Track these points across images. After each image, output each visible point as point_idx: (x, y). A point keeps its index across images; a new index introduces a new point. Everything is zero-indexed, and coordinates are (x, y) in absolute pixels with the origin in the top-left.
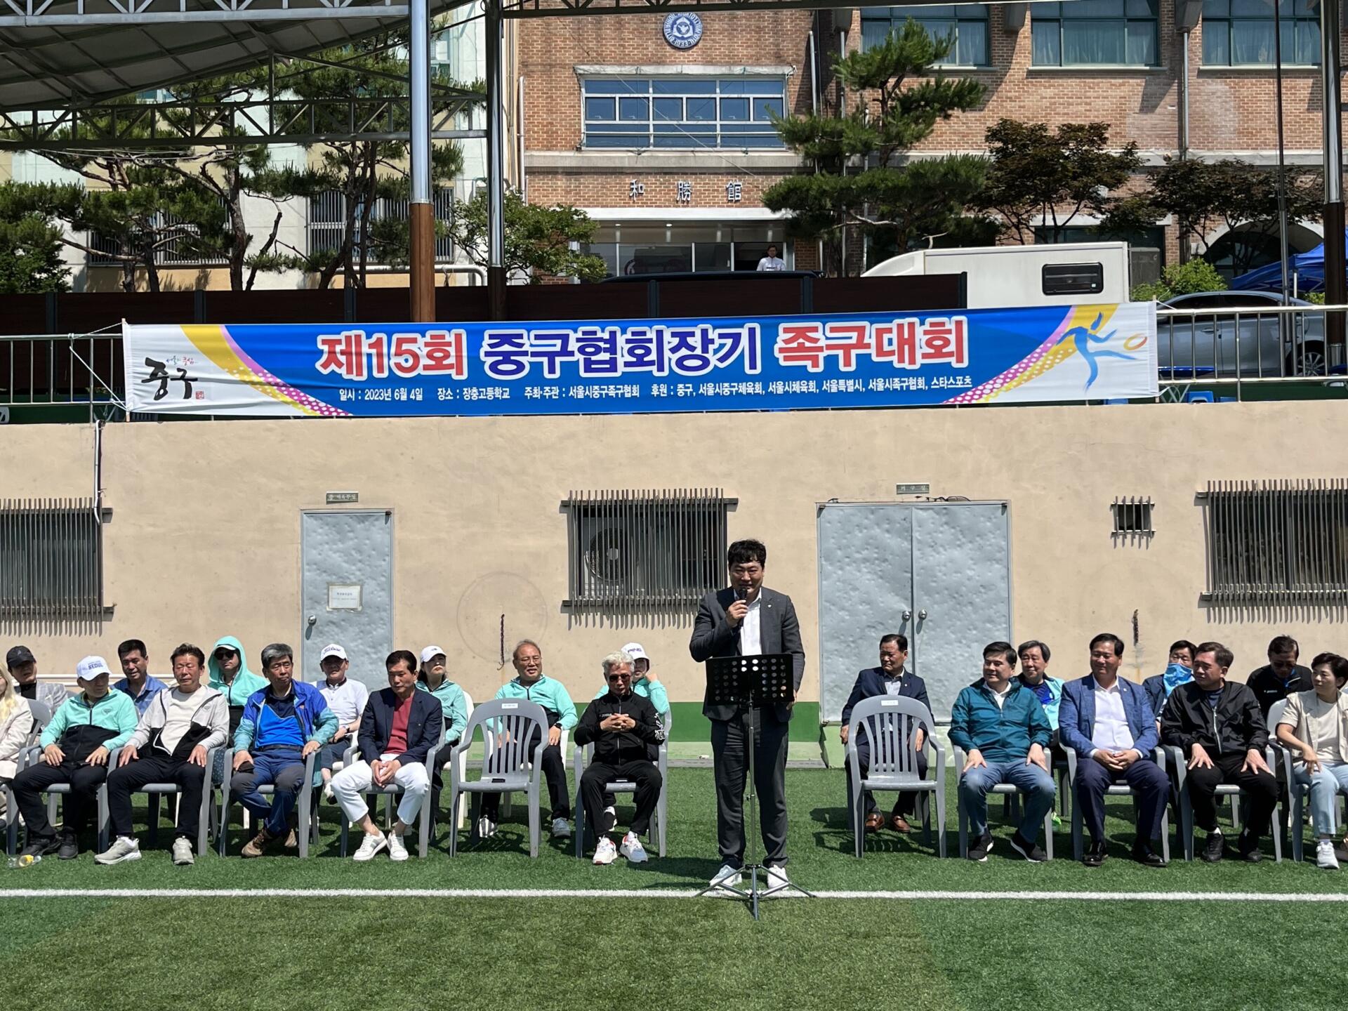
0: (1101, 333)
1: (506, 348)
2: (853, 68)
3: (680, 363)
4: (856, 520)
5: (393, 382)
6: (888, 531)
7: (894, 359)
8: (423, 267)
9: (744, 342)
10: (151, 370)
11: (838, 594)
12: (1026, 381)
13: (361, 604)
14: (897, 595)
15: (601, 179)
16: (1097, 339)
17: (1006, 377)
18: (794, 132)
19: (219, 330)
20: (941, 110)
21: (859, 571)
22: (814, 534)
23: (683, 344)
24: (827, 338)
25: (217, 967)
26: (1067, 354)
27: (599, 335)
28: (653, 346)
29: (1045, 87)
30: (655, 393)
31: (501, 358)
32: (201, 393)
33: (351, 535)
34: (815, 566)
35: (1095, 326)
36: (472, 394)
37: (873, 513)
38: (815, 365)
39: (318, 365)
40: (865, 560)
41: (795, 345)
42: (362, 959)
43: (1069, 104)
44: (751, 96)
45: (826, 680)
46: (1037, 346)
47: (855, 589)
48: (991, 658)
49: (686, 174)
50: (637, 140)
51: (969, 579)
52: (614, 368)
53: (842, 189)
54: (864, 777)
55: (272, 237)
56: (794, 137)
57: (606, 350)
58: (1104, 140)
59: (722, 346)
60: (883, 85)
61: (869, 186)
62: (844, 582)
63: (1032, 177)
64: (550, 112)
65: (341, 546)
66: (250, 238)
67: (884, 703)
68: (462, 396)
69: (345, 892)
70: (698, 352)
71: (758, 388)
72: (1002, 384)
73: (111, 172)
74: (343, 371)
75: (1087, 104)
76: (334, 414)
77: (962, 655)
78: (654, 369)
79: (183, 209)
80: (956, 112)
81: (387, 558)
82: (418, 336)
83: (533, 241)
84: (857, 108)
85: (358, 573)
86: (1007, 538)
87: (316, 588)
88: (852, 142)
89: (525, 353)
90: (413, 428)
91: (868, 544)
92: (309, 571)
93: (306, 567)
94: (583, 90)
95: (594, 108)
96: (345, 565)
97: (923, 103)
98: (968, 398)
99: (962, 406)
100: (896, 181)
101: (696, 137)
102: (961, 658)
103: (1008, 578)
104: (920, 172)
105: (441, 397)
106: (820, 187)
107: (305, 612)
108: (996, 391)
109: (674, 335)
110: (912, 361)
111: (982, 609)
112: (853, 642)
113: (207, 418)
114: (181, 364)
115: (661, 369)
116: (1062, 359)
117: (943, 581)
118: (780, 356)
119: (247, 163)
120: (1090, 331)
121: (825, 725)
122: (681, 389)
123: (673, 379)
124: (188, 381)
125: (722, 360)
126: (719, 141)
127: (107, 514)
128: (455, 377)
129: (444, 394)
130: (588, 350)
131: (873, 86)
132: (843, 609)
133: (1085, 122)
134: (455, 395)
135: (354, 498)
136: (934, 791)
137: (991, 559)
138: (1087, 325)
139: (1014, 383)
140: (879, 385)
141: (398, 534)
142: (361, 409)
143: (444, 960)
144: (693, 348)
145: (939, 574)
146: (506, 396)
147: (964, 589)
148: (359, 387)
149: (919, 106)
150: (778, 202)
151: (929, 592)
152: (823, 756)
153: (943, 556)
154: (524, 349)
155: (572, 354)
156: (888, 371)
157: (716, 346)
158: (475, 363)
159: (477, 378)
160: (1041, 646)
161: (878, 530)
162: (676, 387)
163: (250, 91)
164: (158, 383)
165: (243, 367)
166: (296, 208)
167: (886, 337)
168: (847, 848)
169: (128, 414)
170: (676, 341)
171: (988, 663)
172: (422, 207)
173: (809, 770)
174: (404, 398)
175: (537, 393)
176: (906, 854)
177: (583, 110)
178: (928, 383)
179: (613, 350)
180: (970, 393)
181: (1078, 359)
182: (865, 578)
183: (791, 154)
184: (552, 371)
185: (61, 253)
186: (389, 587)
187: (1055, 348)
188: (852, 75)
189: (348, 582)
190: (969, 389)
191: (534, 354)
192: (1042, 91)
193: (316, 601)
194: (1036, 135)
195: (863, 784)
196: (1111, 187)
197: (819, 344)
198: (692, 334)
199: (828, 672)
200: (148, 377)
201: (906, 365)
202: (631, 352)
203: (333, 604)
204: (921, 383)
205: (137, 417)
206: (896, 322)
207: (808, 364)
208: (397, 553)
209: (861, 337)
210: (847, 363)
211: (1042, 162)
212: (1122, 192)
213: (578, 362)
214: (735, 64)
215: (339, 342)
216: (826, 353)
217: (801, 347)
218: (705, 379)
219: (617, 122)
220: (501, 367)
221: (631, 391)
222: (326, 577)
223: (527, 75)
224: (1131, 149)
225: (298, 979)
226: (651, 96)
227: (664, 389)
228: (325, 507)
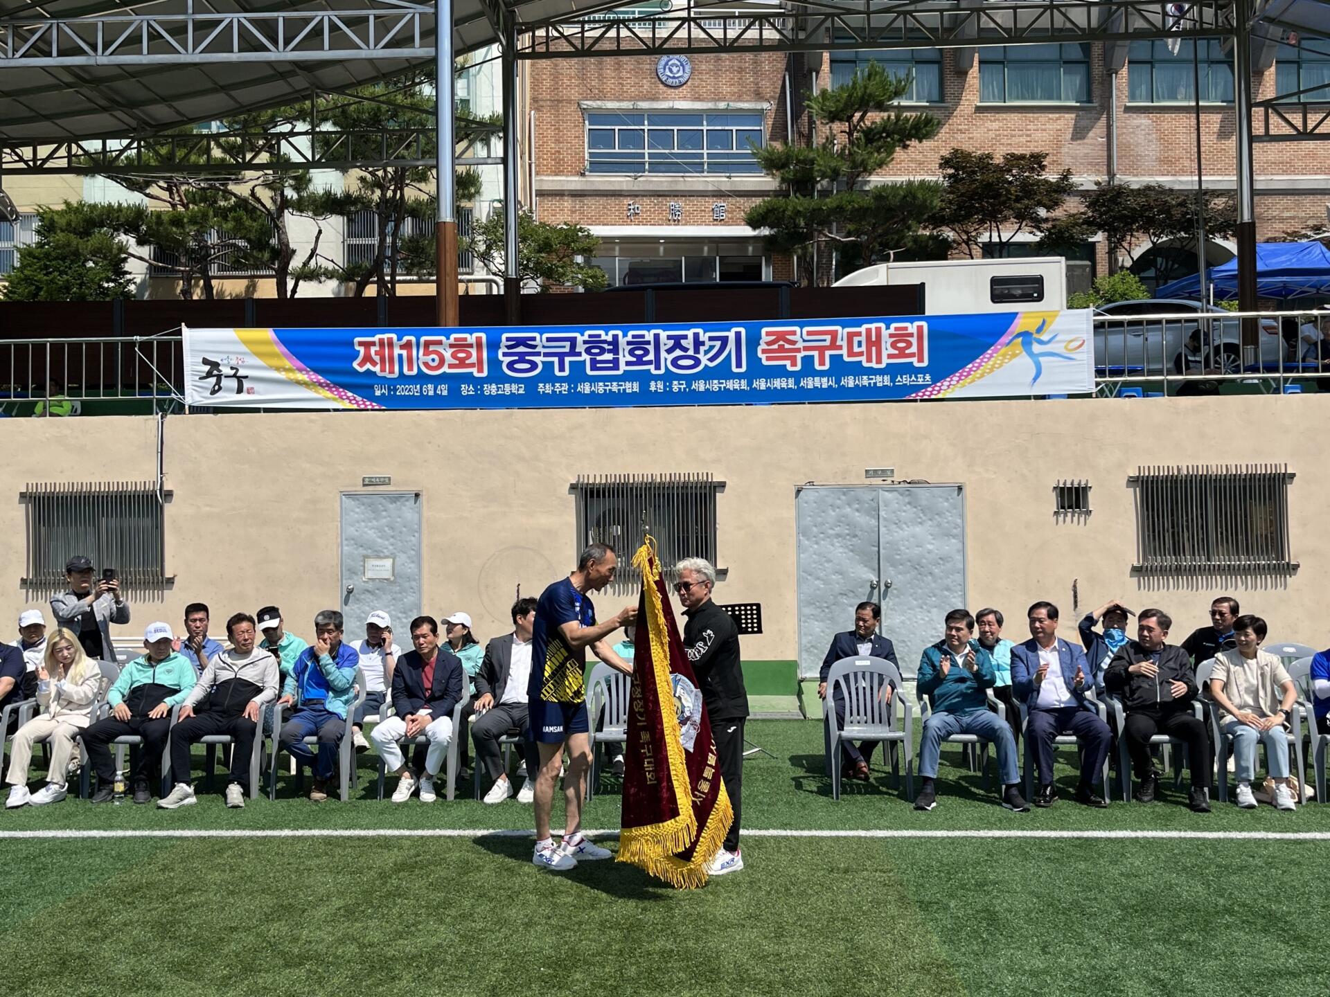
0: (1044, 337)
1: (521, 349)
2: (824, 104)
3: (674, 362)
4: (829, 500)
5: (421, 378)
6: (857, 510)
7: (863, 359)
8: (448, 278)
9: (731, 345)
10: (207, 368)
11: (814, 565)
12: (979, 378)
13: (393, 575)
14: (866, 566)
15: (602, 200)
16: (1041, 342)
17: (961, 375)
18: (772, 160)
19: (267, 334)
20: (901, 141)
21: (833, 545)
22: (793, 513)
23: (677, 345)
24: (804, 341)
25: (270, 901)
26: (1014, 355)
27: (604, 337)
28: (651, 348)
29: (991, 121)
30: (653, 388)
31: (517, 358)
32: (252, 388)
33: (384, 513)
34: (793, 541)
35: (1039, 330)
36: (491, 389)
37: (844, 494)
38: (794, 364)
39: (355, 365)
40: (838, 536)
41: (775, 346)
42: (398, 893)
43: (1013, 136)
44: (734, 128)
45: (804, 641)
46: (988, 348)
47: (829, 561)
48: (953, 625)
49: (677, 196)
50: (635, 166)
51: (929, 552)
52: (616, 367)
53: (814, 210)
54: (841, 727)
55: (313, 253)
56: (771, 164)
57: (609, 351)
58: (1043, 168)
59: (712, 347)
60: (849, 119)
61: (838, 207)
62: (819, 555)
63: (980, 200)
64: (558, 141)
65: (375, 523)
66: (294, 252)
67: (858, 663)
68: (482, 391)
69: (382, 832)
70: (691, 352)
71: (744, 385)
72: (958, 381)
73: (171, 194)
74: (377, 369)
75: (1027, 136)
76: (370, 407)
77: (923, 619)
78: (652, 367)
79: (235, 227)
80: (914, 143)
81: (416, 534)
82: (443, 338)
83: (543, 255)
84: (827, 138)
85: (391, 548)
86: (962, 516)
87: (353, 561)
88: (823, 169)
89: (538, 354)
90: (439, 419)
91: (840, 522)
92: (347, 545)
93: (345, 542)
94: (587, 122)
95: (597, 138)
96: (379, 540)
97: (884, 135)
98: (928, 393)
99: (922, 400)
100: (861, 204)
101: (686, 164)
102: (922, 622)
103: (963, 551)
104: (882, 195)
105: (464, 393)
106: (795, 208)
107: (344, 581)
108: (952, 387)
109: (669, 337)
110: (879, 361)
111: (941, 578)
112: (827, 607)
113: (257, 410)
114: (233, 362)
115: (658, 367)
116: (1010, 359)
117: (906, 554)
118: (763, 357)
119: (291, 186)
120: (1035, 336)
121: (803, 680)
122: (676, 386)
123: (668, 377)
124: (240, 379)
125: (711, 360)
126: (706, 167)
127: (169, 495)
128: (476, 374)
129: (467, 390)
130: (594, 351)
131: (841, 120)
132: (818, 578)
133: (1026, 151)
134: (476, 391)
135: (386, 481)
136: (902, 741)
137: (948, 535)
138: (1032, 328)
139: (968, 380)
140: (849, 382)
141: (426, 513)
142: (394, 403)
143: (471, 894)
144: (686, 350)
145: (902, 548)
146: (521, 391)
147: (924, 561)
148: (392, 384)
149: (882, 137)
150: (758, 221)
151: (893, 564)
152: (801, 708)
153: (907, 532)
154: (537, 350)
155: (579, 354)
156: (857, 369)
157: (706, 348)
158: (494, 363)
159: (497, 376)
160: (995, 612)
161: (849, 510)
162: (671, 384)
163: (294, 123)
164: (213, 380)
165: (288, 364)
166: (334, 225)
167: (856, 339)
168: (825, 791)
169: (187, 407)
170: (671, 343)
171: (949, 628)
172: (448, 226)
173: (789, 720)
174: (431, 393)
175: (548, 389)
176: (878, 797)
177: (586, 140)
178: (893, 380)
179: (615, 350)
180: (930, 389)
181: (1024, 362)
182: (838, 552)
183: (769, 179)
184: (562, 369)
185: (126, 265)
186: (418, 559)
187: (1003, 350)
188: (822, 110)
189: (382, 555)
190: (929, 386)
191: (546, 355)
192: (988, 124)
193: (353, 572)
194: (984, 162)
195: (840, 735)
196: (1049, 208)
197: (797, 346)
198: (685, 337)
199: (805, 634)
200: (204, 375)
201: (874, 365)
202: (631, 353)
203: (369, 575)
204: (887, 380)
205: (195, 410)
206: (865, 326)
207: (788, 363)
208: (425, 531)
209: (834, 339)
210: (822, 363)
211: (988, 186)
212: (1058, 213)
213: (585, 361)
214: (720, 100)
215: (373, 344)
216: (804, 353)
217: (781, 349)
218: (696, 377)
219: (617, 150)
220: (517, 366)
221: (632, 387)
222: (362, 551)
223: (538, 110)
224: (1066, 176)
225: (342, 911)
226: (646, 128)
227: (660, 385)
228: (361, 489)
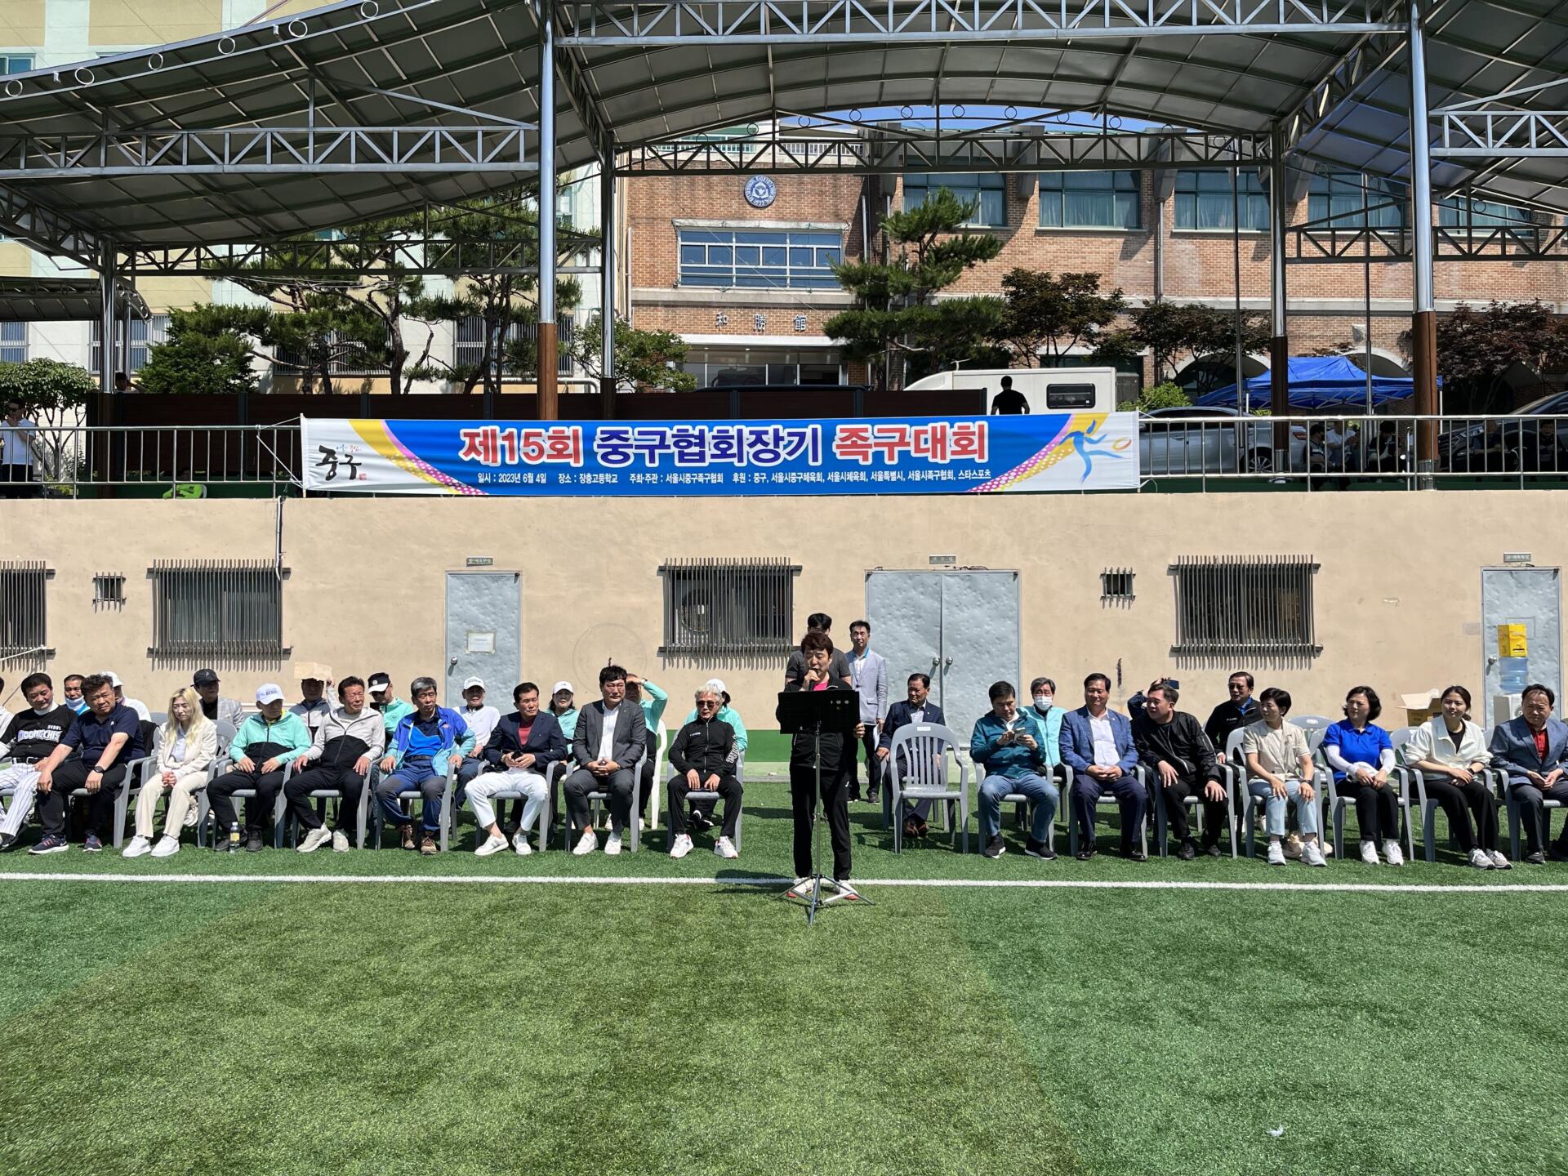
0: (1095, 437)
1: (615, 442)
2: (897, 226)
3: (756, 456)
4: (897, 584)
5: (522, 467)
6: (922, 593)
7: (929, 455)
8: (548, 380)
9: (808, 440)
10: (324, 455)
11: (882, 644)
12: (1034, 474)
13: (494, 648)
14: (929, 645)
15: (693, 311)
16: (1091, 442)
17: (1019, 471)
18: (849, 276)
19: (380, 425)
20: (967, 260)
21: (899, 626)
22: (863, 596)
23: (759, 440)
24: (875, 437)
25: (371, 938)
26: (1067, 453)
27: (691, 432)
28: (734, 442)
29: (1050, 244)
30: (736, 480)
31: (610, 450)
32: (365, 474)
33: (486, 592)
35: (1090, 430)
36: (586, 478)
37: (910, 578)
38: (866, 459)
39: (461, 454)
40: (904, 617)
41: (849, 442)
42: (491, 931)
43: (1069, 258)
44: (815, 247)
46: (1044, 446)
47: (896, 640)
49: (761, 308)
50: (722, 280)
51: (988, 632)
52: (702, 459)
53: (887, 322)
55: (425, 355)
56: (848, 279)
57: (696, 444)
58: (1096, 287)
59: (790, 442)
60: (920, 240)
61: (909, 319)
62: (887, 634)
63: (1039, 315)
64: (652, 256)
65: (478, 600)
66: (408, 353)
68: (579, 480)
70: (771, 447)
71: (819, 477)
72: (1015, 476)
73: (294, 298)
74: (481, 458)
75: (1082, 258)
76: (474, 493)
78: (735, 460)
79: (352, 329)
80: (979, 262)
81: (516, 611)
82: (542, 431)
83: (637, 359)
84: (900, 257)
85: (492, 623)
86: (1017, 600)
87: (457, 635)
88: (896, 285)
89: (630, 446)
90: (538, 506)
91: (906, 603)
92: (452, 621)
93: (449, 618)
94: (679, 239)
95: (689, 254)
96: (481, 616)
97: (952, 255)
98: (987, 487)
99: (982, 493)
100: (930, 317)
101: (770, 278)
103: (1018, 631)
104: (948, 308)
105: (562, 481)
106: (869, 320)
107: (448, 654)
108: (1011, 482)
109: (751, 433)
110: (943, 457)
111: (997, 656)
113: (369, 495)
114: (348, 451)
115: (741, 460)
116: (1063, 457)
117: (966, 634)
118: (837, 451)
119: (406, 292)
120: (1086, 435)
122: (757, 478)
123: (750, 469)
124: (354, 466)
125: (790, 454)
126: (788, 282)
127: (286, 572)
128: (573, 464)
129: (563, 478)
130: (681, 444)
131: (913, 241)
133: (1082, 272)
134: (572, 479)
135: (489, 562)
136: (959, 800)
137: (1005, 617)
138: (1083, 429)
139: (1025, 475)
140: (916, 476)
141: (525, 592)
142: (495, 489)
143: (559, 933)
144: (767, 444)
145: (963, 628)
146: (614, 481)
147: (983, 640)
148: (494, 472)
149: (950, 256)
150: (835, 331)
151: (955, 643)
153: (966, 615)
154: (629, 442)
155: (668, 447)
156: (923, 465)
157: (785, 442)
158: (590, 454)
159: (592, 467)
161: (914, 593)
162: (753, 476)
163: (409, 233)
164: (329, 467)
165: (398, 453)
166: (445, 330)
167: (923, 437)
168: (887, 845)
169: (304, 491)
170: (753, 437)
172: (548, 327)
174: (531, 481)
175: (639, 478)
176: (934, 851)
177: (679, 255)
178: (956, 475)
179: (702, 444)
180: (989, 483)
181: (1075, 459)
182: (904, 631)
183: (846, 294)
184: (652, 460)
185: (251, 363)
186: (517, 635)
187: (1057, 448)
188: (896, 231)
189: (484, 630)
190: (988, 480)
191: (638, 447)
192: (1047, 246)
193: (457, 645)
194: (1043, 281)
196: (1101, 324)
197: (869, 442)
198: (766, 433)
200: (321, 462)
201: (939, 460)
202: (716, 446)
203: (472, 648)
204: (950, 475)
205: (312, 494)
206: (931, 425)
207: (860, 458)
208: (524, 607)
209: (903, 437)
210: (891, 458)
211: (1046, 302)
212: (1110, 328)
213: (673, 454)
214: (802, 220)
215: (478, 435)
216: (875, 449)
217: (854, 444)
218: (776, 469)
219: (707, 265)
220: (611, 457)
221: (716, 478)
222: (465, 626)
223: (635, 226)
224: (1117, 295)
225: (438, 948)
226: (734, 245)
227: (743, 476)
228: (465, 569)
